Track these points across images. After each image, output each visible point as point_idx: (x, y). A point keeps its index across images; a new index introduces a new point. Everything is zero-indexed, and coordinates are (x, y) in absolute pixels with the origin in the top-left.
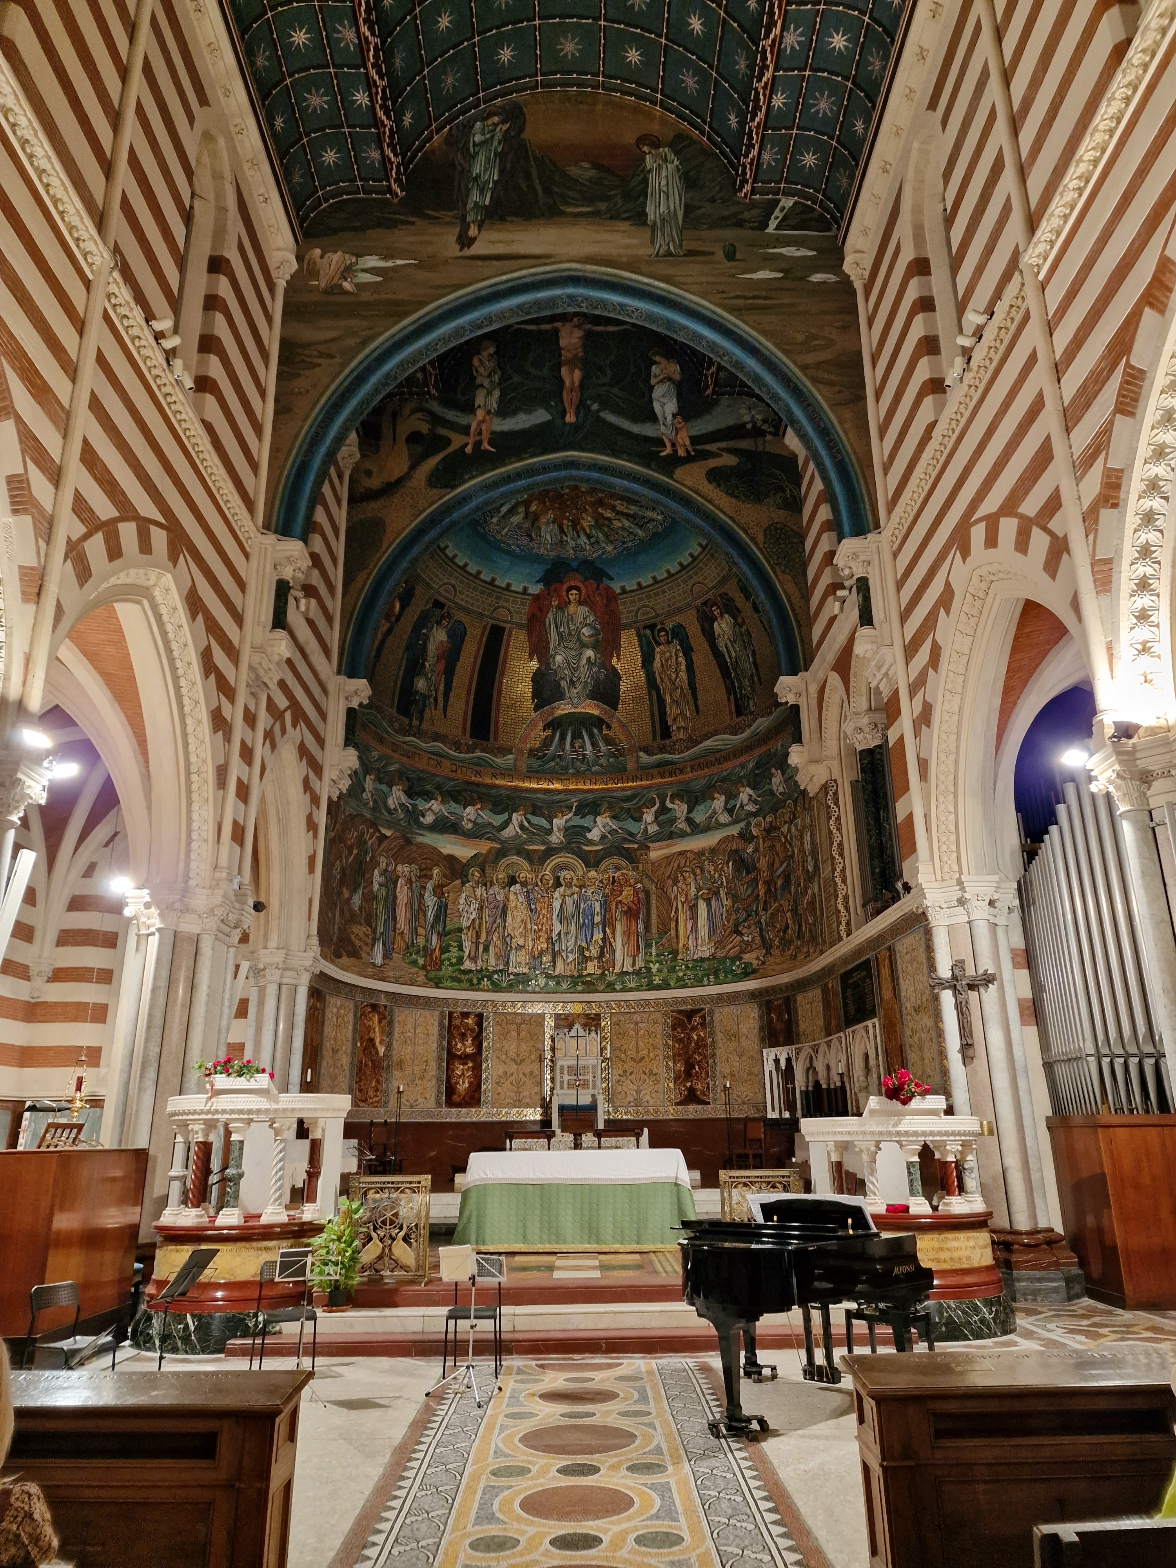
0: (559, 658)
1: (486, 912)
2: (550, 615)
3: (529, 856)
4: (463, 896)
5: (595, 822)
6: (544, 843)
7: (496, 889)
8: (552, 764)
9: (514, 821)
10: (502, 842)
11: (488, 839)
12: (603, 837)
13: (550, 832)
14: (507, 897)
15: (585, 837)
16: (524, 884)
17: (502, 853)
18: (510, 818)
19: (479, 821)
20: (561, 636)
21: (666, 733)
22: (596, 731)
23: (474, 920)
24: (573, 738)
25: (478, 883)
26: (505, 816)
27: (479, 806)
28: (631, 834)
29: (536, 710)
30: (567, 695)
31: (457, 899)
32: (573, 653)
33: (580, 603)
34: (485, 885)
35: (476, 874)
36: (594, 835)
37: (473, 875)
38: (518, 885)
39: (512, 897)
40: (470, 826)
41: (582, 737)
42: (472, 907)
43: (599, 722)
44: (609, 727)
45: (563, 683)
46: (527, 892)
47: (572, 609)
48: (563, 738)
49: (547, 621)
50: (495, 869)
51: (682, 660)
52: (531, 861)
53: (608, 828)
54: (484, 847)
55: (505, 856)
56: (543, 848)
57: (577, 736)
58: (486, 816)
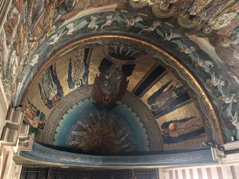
0: (119, 78)
1: (218, 12)
2: (117, 92)
3: (175, 23)
4: (222, 26)
5: (135, 24)
6: (164, 25)
7: (203, 18)
8: (139, 48)
9: (171, 37)
10: (183, 34)
11: (188, 39)
12: (135, 18)
13: (158, 27)
14: (201, 12)
15: (144, 20)
16: (188, 13)
17: (187, 30)
18: (172, 40)
19: (186, 46)
20: (115, 85)
21: (87, 51)
22: (116, 53)
23: (228, 13)
24: (126, 53)
25: (210, 26)
26: (173, 41)
27: (182, 51)
28: (121, 16)
29: (135, 65)
30: (121, 66)
31: (227, 27)
32: (113, 79)
33: (106, 95)
34: (207, 23)
35: (206, 30)
36: (138, 19)
37: (209, 31)
38: (191, 14)
39: (199, 10)
40: (192, 48)
41: (122, 52)
42: (223, 19)
43: (113, 55)
44: (110, 53)
45: (121, 70)
46: (189, 9)
47: (109, 93)
48: (130, 54)
49: (118, 91)
50: (196, 26)
51: (72, 75)
52: (176, 20)
53: (131, 20)
54: (193, 37)
55: (186, 29)
56: (166, 23)
57: (124, 53)
58: (181, 46)
